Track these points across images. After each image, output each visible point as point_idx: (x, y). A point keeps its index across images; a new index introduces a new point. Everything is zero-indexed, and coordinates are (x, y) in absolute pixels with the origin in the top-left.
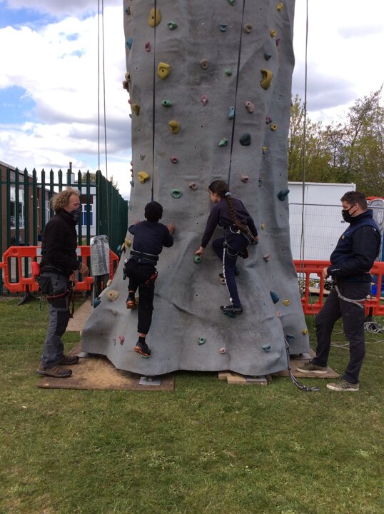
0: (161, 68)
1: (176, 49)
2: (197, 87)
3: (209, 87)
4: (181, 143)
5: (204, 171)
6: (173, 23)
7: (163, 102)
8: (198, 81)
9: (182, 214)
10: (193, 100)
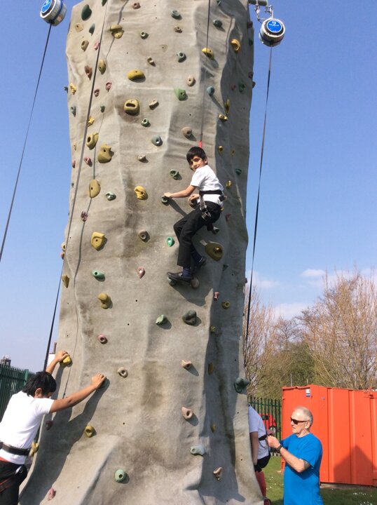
0: (95, 237)
1: (113, 219)
2: (133, 258)
3: (148, 258)
4: (112, 319)
5: (136, 354)
6: (111, 194)
7: (94, 273)
9: (106, 409)
10: (128, 271)
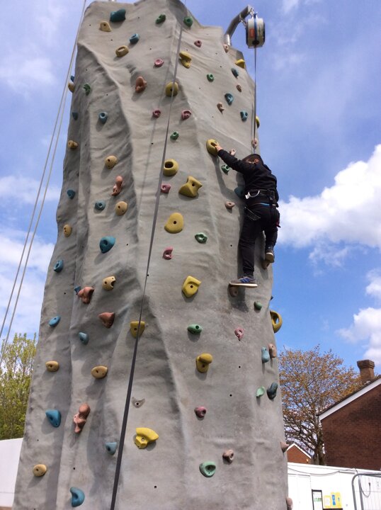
0: (191, 283)
1: (206, 265)
2: (227, 315)
3: (241, 318)
4: (210, 387)
5: (241, 433)
8: (227, 308)
9: (217, 504)
10: (225, 330)
